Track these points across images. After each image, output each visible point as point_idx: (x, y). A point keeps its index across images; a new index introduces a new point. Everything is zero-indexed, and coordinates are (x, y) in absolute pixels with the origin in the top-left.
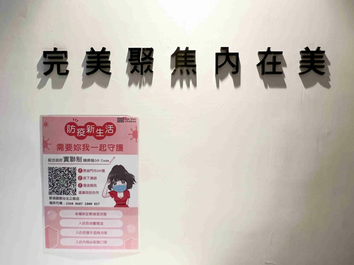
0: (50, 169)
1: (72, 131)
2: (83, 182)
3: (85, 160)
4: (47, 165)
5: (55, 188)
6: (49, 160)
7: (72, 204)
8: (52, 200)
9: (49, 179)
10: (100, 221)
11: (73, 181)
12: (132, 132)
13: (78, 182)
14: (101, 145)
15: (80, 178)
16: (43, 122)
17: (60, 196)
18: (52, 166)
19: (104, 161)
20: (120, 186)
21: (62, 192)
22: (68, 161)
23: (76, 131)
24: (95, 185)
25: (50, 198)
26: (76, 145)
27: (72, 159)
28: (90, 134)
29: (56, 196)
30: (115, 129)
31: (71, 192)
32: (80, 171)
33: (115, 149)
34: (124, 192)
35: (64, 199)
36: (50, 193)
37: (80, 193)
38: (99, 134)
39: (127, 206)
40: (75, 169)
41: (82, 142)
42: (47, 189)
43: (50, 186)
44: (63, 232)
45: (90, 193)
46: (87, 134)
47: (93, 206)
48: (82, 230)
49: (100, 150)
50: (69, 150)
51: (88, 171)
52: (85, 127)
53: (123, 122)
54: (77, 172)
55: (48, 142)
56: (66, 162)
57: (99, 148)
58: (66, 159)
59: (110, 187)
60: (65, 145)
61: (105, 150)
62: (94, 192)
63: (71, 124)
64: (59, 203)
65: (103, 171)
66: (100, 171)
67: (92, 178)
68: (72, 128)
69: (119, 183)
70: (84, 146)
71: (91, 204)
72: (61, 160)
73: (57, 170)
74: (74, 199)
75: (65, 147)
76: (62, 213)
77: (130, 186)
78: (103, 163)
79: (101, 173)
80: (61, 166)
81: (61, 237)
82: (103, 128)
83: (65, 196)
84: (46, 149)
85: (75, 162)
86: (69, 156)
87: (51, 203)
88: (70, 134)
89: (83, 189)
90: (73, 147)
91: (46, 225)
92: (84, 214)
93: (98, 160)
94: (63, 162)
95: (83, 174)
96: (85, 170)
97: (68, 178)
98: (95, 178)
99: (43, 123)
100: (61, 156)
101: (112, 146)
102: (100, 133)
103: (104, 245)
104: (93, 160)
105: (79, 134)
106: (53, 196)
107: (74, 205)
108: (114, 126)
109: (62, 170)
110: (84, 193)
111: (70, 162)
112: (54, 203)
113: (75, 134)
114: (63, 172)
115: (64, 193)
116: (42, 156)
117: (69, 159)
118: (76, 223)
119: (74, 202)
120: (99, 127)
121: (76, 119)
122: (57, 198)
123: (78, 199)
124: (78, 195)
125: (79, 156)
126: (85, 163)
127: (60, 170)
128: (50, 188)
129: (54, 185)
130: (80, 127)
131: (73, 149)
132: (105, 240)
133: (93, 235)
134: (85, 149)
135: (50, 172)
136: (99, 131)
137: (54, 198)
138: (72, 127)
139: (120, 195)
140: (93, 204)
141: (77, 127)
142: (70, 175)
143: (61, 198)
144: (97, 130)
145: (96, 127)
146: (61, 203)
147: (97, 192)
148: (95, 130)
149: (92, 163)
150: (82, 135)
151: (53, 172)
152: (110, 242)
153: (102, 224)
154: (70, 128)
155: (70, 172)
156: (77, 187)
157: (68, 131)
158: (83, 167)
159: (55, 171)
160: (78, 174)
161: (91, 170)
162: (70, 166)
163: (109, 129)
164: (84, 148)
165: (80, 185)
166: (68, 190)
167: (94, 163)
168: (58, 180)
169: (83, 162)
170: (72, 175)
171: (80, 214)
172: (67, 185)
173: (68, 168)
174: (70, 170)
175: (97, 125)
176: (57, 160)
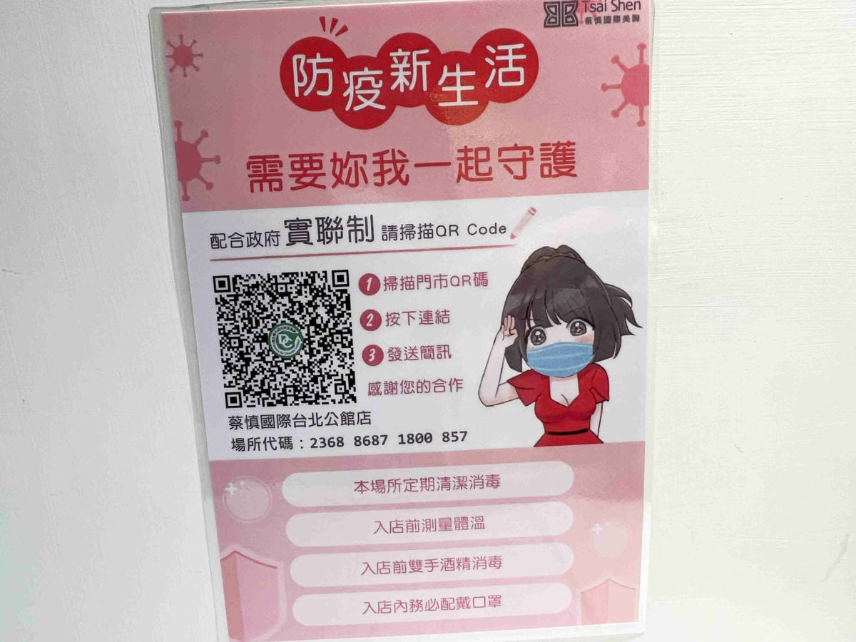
0: (221, 283)
1: (317, 87)
2: (384, 338)
3: (390, 232)
4: (208, 266)
5: (254, 373)
6: (216, 241)
7: (341, 442)
8: (245, 433)
9: (222, 331)
10: (469, 512)
11: (337, 338)
12: (618, 77)
13: (362, 339)
14: (466, 150)
15: (372, 321)
16: (169, 43)
17: (279, 410)
18: (231, 270)
19: (483, 231)
20: (562, 348)
21: (290, 391)
22: (307, 242)
23: (340, 86)
24: (444, 351)
25: (235, 423)
26: (342, 156)
27: (329, 230)
28: (410, 99)
29: (260, 411)
30: (531, 63)
31: (331, 390)
32: (370, 285)
33: (534, 167)
34: (581, 376)
35: (300, 421)
36: (232, 401)
37: (374, 389)
38: (452, 97)
39: (595, 440)
40: (341, 277)
41: (367, 142)
42: (216, 382)
43: (229, 367)
44: (302, 572)
45: (423, 386)
46: (393, 99)
47: (437, 445)
48: (391, 557)
49: (462, 175)
50: (312, 184)
51: (408, 284)
52: (382, 61)
53: (575, 23)
54: (354, 290)
55: (205, 150)
56: (300, 248)
57: (455, 166)
58: (298, 230)
59: (514, 356)
60: (287, 162)
61: (487, 177)
62: (439, 384)
63: (309, 46)
64: (276, 444)
65: (481, 279)
66: (465, 280)
67: (427, 318)
68: (316, 72)
69: (558, 333)
70: (382, 162)
71: (428, 438)
72: (272, 237)
73: (256, 286)
74: (347, 419)
75: (286, 170)
76: (295, 489)
77: (608, 345)
78: (479, 240)
79: (470, 290)
80: (277, 268)
81: (296, 591)
82: (476, 59)
83: (305, 410)
84: (194, 184)
85: (344, 245)
86: (310, 213)
87: (239, 445)
88: (311, 103)
89: (386, 371)
90: (328, 167)
91: (222, 545)
92: (395, 483)
93: (454, 229)
94: (283, 249)
95: (383, 302)
96: (392, 283)
97: (313, 322)
98: (443, 317)
99: (171, 51)
100: (273, 218)
101: (519, 154)
102: (459, 88)
103: (490, 612)
104: (427, 232)
105: (357, 102)
106: (244, 412)
107: (349, 449)
108: (530, 49)
109: (281, 289)
110: (391, 388)
111: (319, 247)
112: (254, 443)
113: (336, 103)
114: (288, 294)
115: (298, 394)
116: (180, 223)
117: (313, 232)
118: (360, 527)
119: (349, 433)
120: (454, 59)
121: (335, 22)
122: (268, 422)
123: (365, 418)
124: (364, 400)
125: (361, 211)
126: (391, 245)
127: (273, 287)
128: (229, 377)
129: (248, 361)
130: (360, 62)
131: (329, 180)
132: (494, 590)
133: (439, 575)
134: (389, 176)
135: (225, 302)
136: (451, 81)
137: (252, 422)
138: (320, 66)
139: (565, 390)
140: (438, 438)
141: (343, 63)
142: (322, 311)
143: (284, 420)
144: (446, 74)
145: (438, 60)
146: (287, 443)
147: (456, 383)
148: (434, 73)
149: (426, 243)
150: (367, 103)
151: (236, 297)
152: (516, 602)
153: (480, 524)
154: (308, 68)
155: (319, 293)
156: (359, 366)
157: (297, 85)
158: (382, 268)
159: (249, 294)
160: (360, 303)
161: (422, 278)
162: (319, 265)
163: (505, 64)
164: (382, 173)
165: (374, 356)
166: (315, 380)
167: (436, 242)
168: (265, 338)
169: (379, 244)
170: (331, 309)
171: (379, 485)
172: (311, 355)
173: (312, 276)
174: (318, 283)
175: (444, 49)
176: (254, 240)
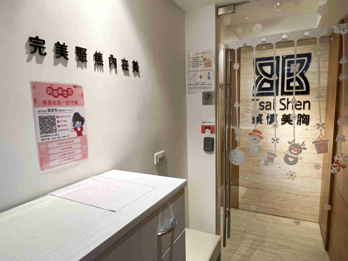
0: (39, 117)
1: (50, 92)
2: (60, 124)
3: (59, 110)
4: (38, 115)
5: (44, 129)
6: (39, 111)
7: (55, 138)
8: (43, 138)
9: (40, 124)
10: (70, 146)
11: (54, 124)
12: (81, 94)
13: (57, 124)
14: (67, 101)
15: (58, 122)
16: (32, 85)
17: (48, 134)
18: (41, 115)
19: (69, 110)
20: (78, 124)
21: (49, 132)
22: (50, 112)
23: (53, 92)
24: (66, 125)
25: (41, 137)
26: (54, 101)
27: (53, 110)
28: (61, 95)
29: (45, 135)
30: (72, 92)
31: (54, 131)
32: (58, 117)
33: (74, 103)
34: (80, 127)
35: (50, 136)
36: (41, 134)
37: (59, 131)
38: (65, 95)
39: (83, 135)
40: (54, 116)
41: (56, 99)
42: (39, 131)
43: (40, 129)
44: (51, 158)
45: (64, 130)
46: (59, 95)
47: (67, 137)
48: (62, 154)
49: (67, 104)
50: (50, 104)
51: (62, 117)
52: (57, 90)
53: (76, 88)
54: (56, 118)
55: (37, 99)
56: (49, 112)
57: (66, 103)
58: (49, 110)
59: (74, 125)
60: (47, 101)
61: (69, 104)
62: (66, 129)
63: (49, 87)
64: (47, 139)
65: (70, 116)
66: (68, 116)
67: (64, 121)
68: (50, 91)
69: (78, 122)
70: (58, 102)
71: (65, 137)
72: (46, 111)
73: (44, 117)
74: (56, 135)
75: (47, 102)
76: (50, 145)
77: (82, 124)
78: (69, 112)
79: (68, 117)
80: (47, 115)
81: (50, 161)
82: (67, 91)
83: (51, 134)
84: (36, 104)
85: (55, 112)
86: (50, 108)
87: (42, 140)
88: (50, 94)
89: (61, 128)
90: (52, 102)
91: (39, 156)
92: (62, 143)
93: (66, 110)
94: (47, 113)
95: (59, 119)
96: (60, 117)
97: (51, 122)
98: (66, 121)
99: (32, 86)
100: (46, 109)
101: (72, 102)
102: (66, 94)
103: (73, 159)
104: (63, 111)
105: (55, 95)
106: (43, 135)
107: (57, 139)
108: (72, 90)
109: (47, 118)
110: (61, 130)
111: (52, 112)
112: (44, 139)
113: (53, 94)
114: (48, 118)
115: (50, 132)
116: (34, 108)
117: (51, 110)
118: (57, 150)
119: (56, 137)
120: (65, 90)
121: (52, 85)
122: (46, 136)
123: (58, 135)
124: (58, 132)
125: (56, 108)
126: (60, 112)
127: (46, 117)
128: (41, 130)
129: (43, 128)
130: (55, 90)
131: (52, 104)
132: (73, 156)
133: (68, 155)
134: (59, 104)
135: (40, 120)
136: (65, 93)
137: (44, 136)
138: (51, 90)
139: (79, 129)
140: (66, 136)
141: (53, 90)
142: (52, 121)
143: (48, 136)
144: (64, 92)
145: (63, 90)
146: (48, 139)
147: (68, 129)
148: (63, 92)
150: (56, 95)
151: (41, 119)
152: (76, 157)
153: (71, 147)
154: (49, 90)
155: (52, 118)
156: (57, 128)
157: (48, 92)
158: (59, 115)
159: (43, 118)
160: (57, 119)
161: (63, 116)
162: (52, 115)
163: (70, 91)
164: (58, 103)
165: (59, 126)
166: (52, 130)
167: (64, 112)
168: (45, 124)
169: (58, 112)
170: (53, 120)
171: (60, 144)
172: (51, 126)
173: (51, 116)
174: (52, 117)
175: (64, 89)
176: (44, 111)
